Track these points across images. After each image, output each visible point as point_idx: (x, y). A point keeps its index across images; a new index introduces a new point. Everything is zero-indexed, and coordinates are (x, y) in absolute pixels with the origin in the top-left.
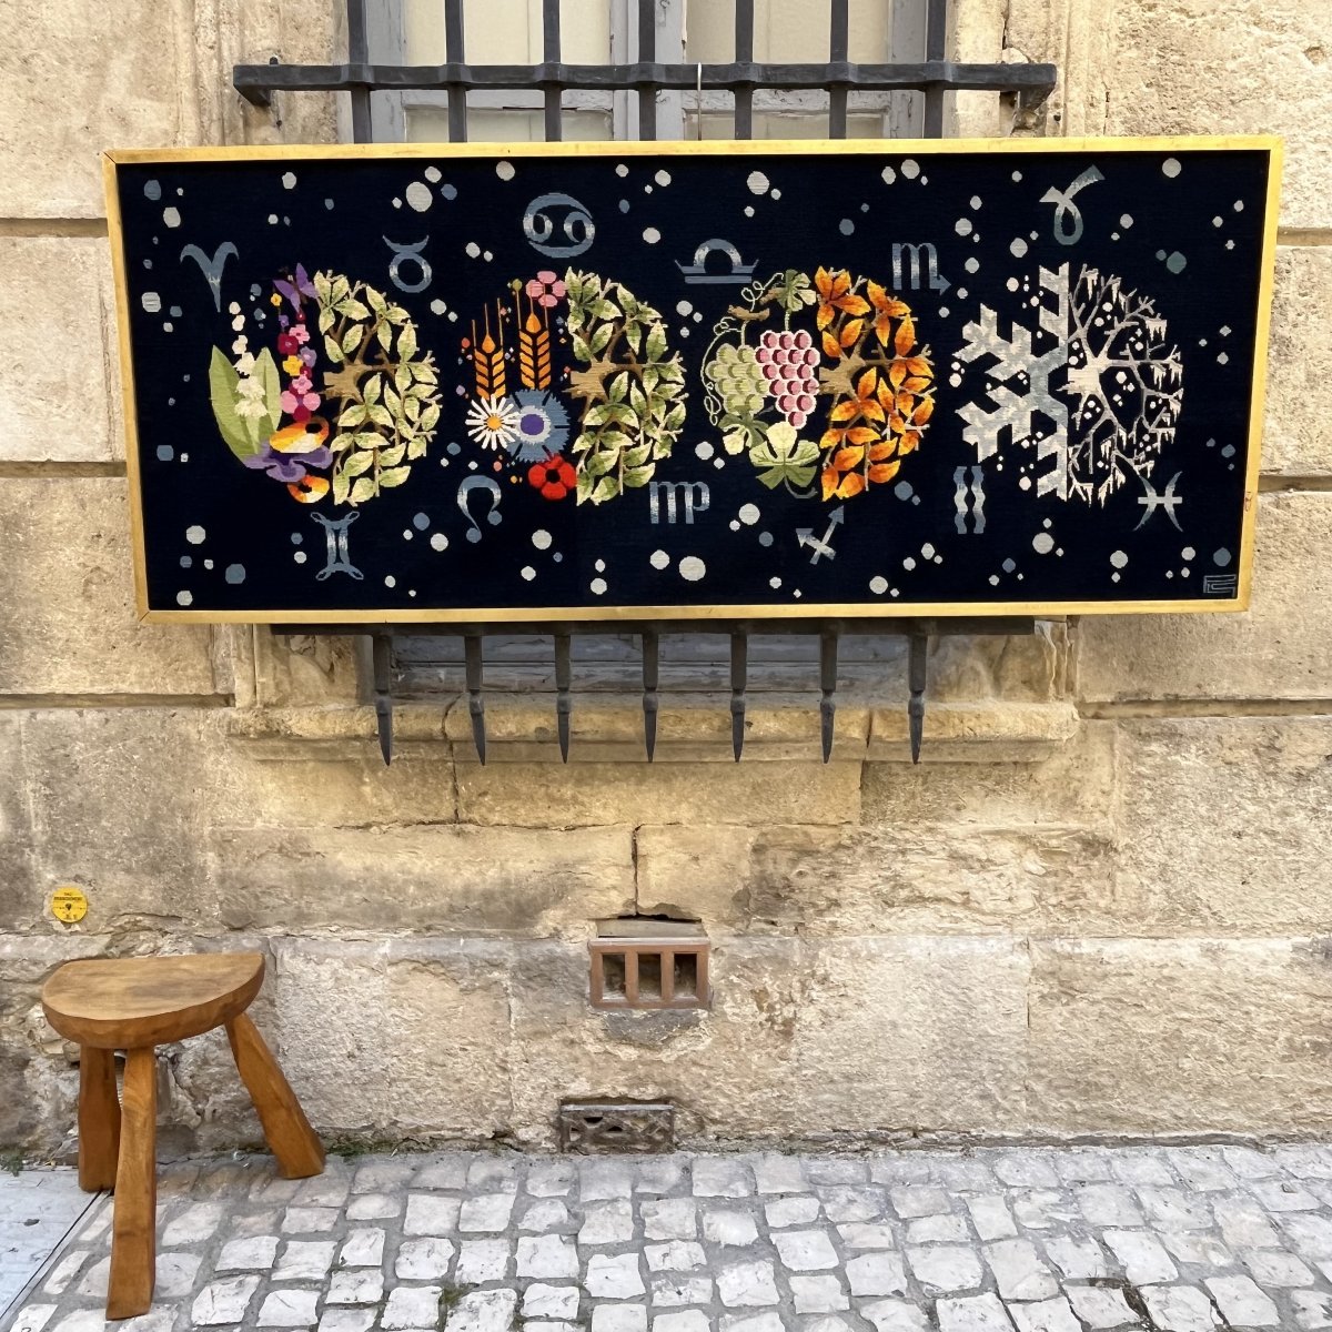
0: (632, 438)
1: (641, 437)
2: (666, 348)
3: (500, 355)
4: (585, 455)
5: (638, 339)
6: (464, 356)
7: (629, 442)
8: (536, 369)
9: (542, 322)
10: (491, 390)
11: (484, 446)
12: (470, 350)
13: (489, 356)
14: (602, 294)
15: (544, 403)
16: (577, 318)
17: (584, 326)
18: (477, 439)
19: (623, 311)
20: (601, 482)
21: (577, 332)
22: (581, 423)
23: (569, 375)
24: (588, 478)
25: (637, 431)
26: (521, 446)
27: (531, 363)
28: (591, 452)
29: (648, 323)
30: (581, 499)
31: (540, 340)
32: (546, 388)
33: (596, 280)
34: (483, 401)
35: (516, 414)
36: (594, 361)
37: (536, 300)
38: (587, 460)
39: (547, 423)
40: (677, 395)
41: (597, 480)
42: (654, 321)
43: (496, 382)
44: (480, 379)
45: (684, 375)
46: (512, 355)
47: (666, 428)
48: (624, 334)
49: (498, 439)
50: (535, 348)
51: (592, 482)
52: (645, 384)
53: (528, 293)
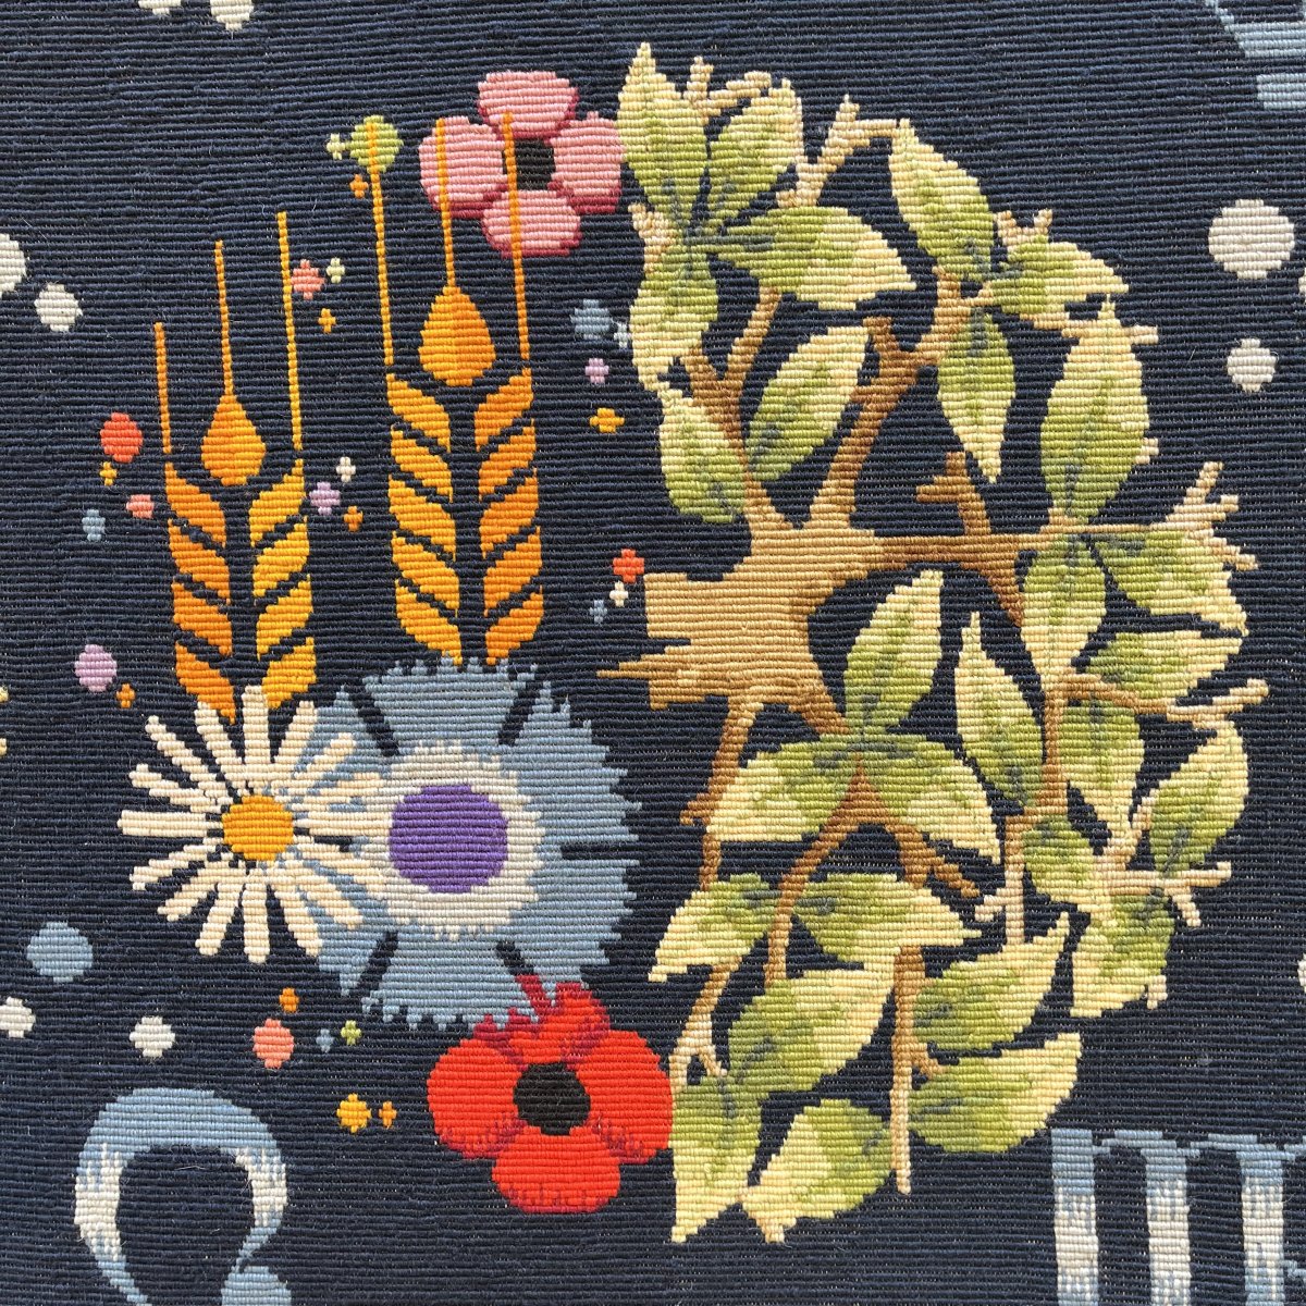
0: (964, 908)
1: (1007, 901)
2: (1149, 449)
3: (285, 496)
4: (713, 993)
5: (997, 401)
6: (111, 503)
7: (949, 930)
8: (470, 562)
9: (501, 330)
10: (244, 668)
11: (209, 941)
12: (144, 474)
13: (235, 501)
14: (812, 180)
15: (509, 732)
16: (676, 300)
17: (716, 343)
18: (177, 908)
19: (918, 261)
20: (801, 1124)
21: (677, 376)
22: (699, 832)
23: (636, 590)
24: (729, 1108)
25: (988, 875)
26: (388, 945)
27: (444, 531)
28: (748, 980)
29: (1052, 317)
30: (693, 1211)
31: (489, 419)
32: (520, 655)
33: (783, 106)
34: (206, 720)
35: (369, 784)
36: (765, 521)
37: (469, 220)
38: (725, 1017)
39: (525, 834)
40: (1206, 690)
41: (778, 1114)
42: (1086, 309)
43: (272, 628)
44: (189, 613)
45: (1241, 585)
46: (349, 494)
47: (1142, 859)
48: (928, 378)
49: (274, 909)
50: (465, 458)
51: (749, 1127)
52: (1034, 635)
53: (431, 182)
